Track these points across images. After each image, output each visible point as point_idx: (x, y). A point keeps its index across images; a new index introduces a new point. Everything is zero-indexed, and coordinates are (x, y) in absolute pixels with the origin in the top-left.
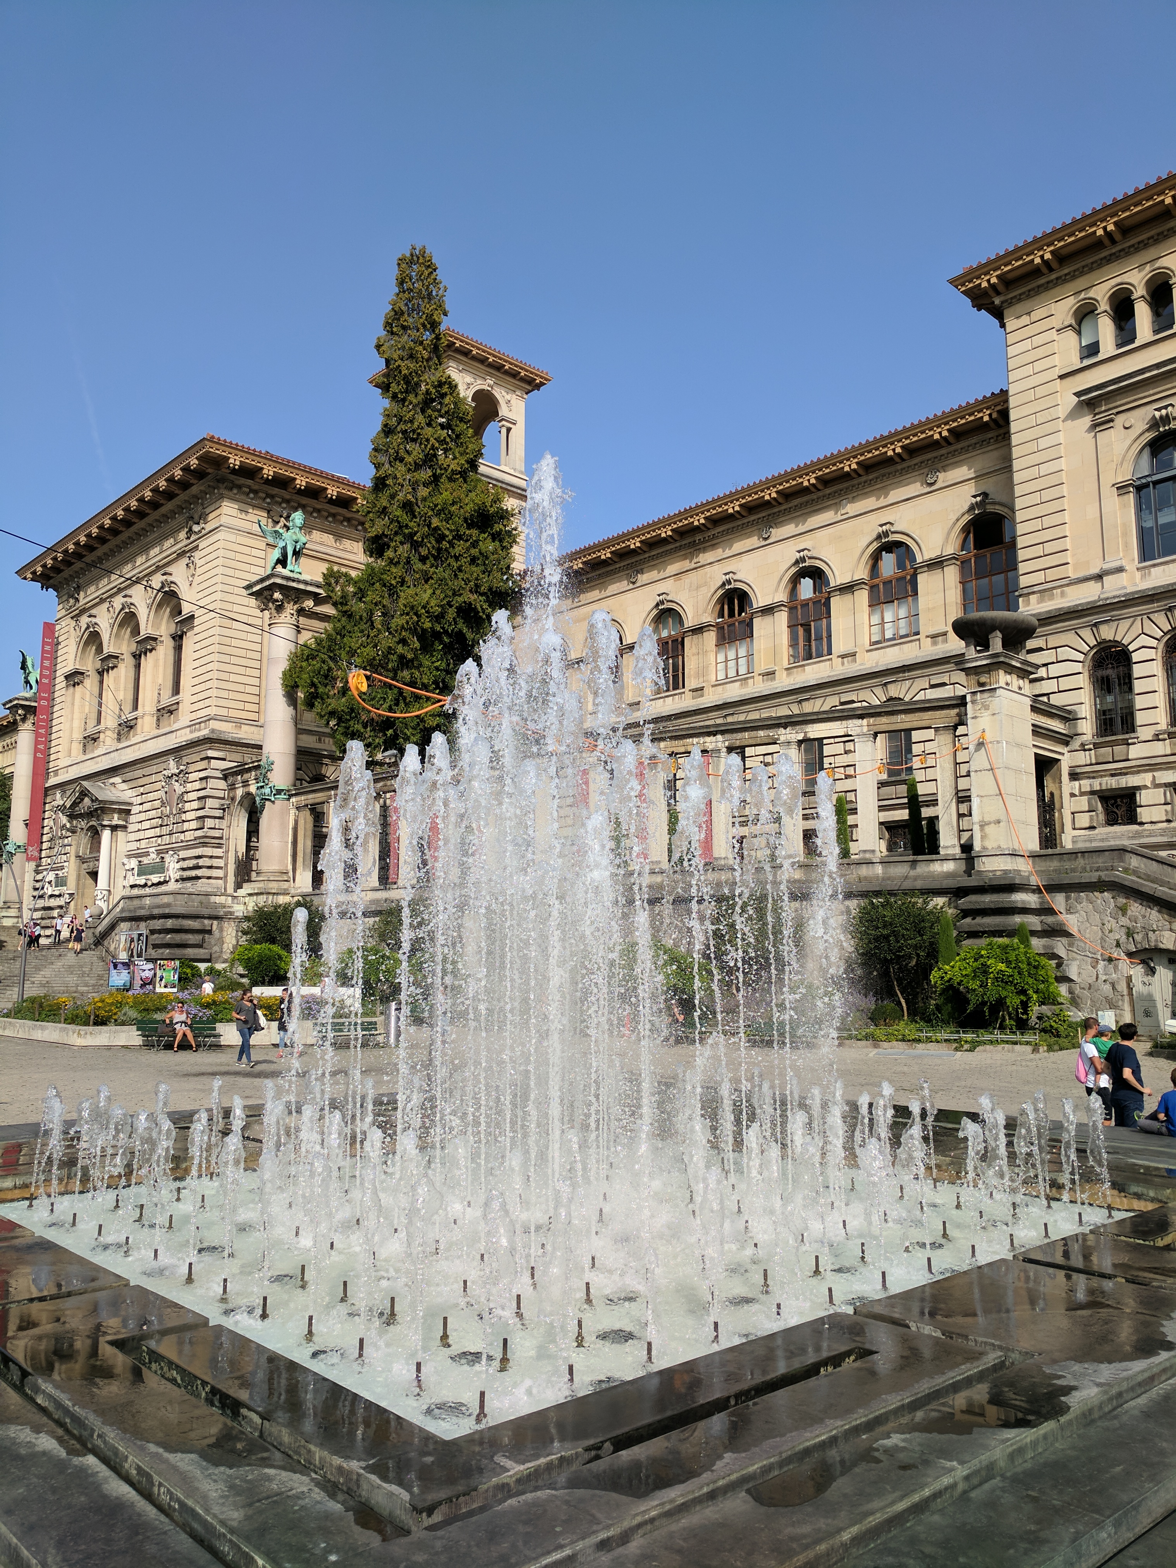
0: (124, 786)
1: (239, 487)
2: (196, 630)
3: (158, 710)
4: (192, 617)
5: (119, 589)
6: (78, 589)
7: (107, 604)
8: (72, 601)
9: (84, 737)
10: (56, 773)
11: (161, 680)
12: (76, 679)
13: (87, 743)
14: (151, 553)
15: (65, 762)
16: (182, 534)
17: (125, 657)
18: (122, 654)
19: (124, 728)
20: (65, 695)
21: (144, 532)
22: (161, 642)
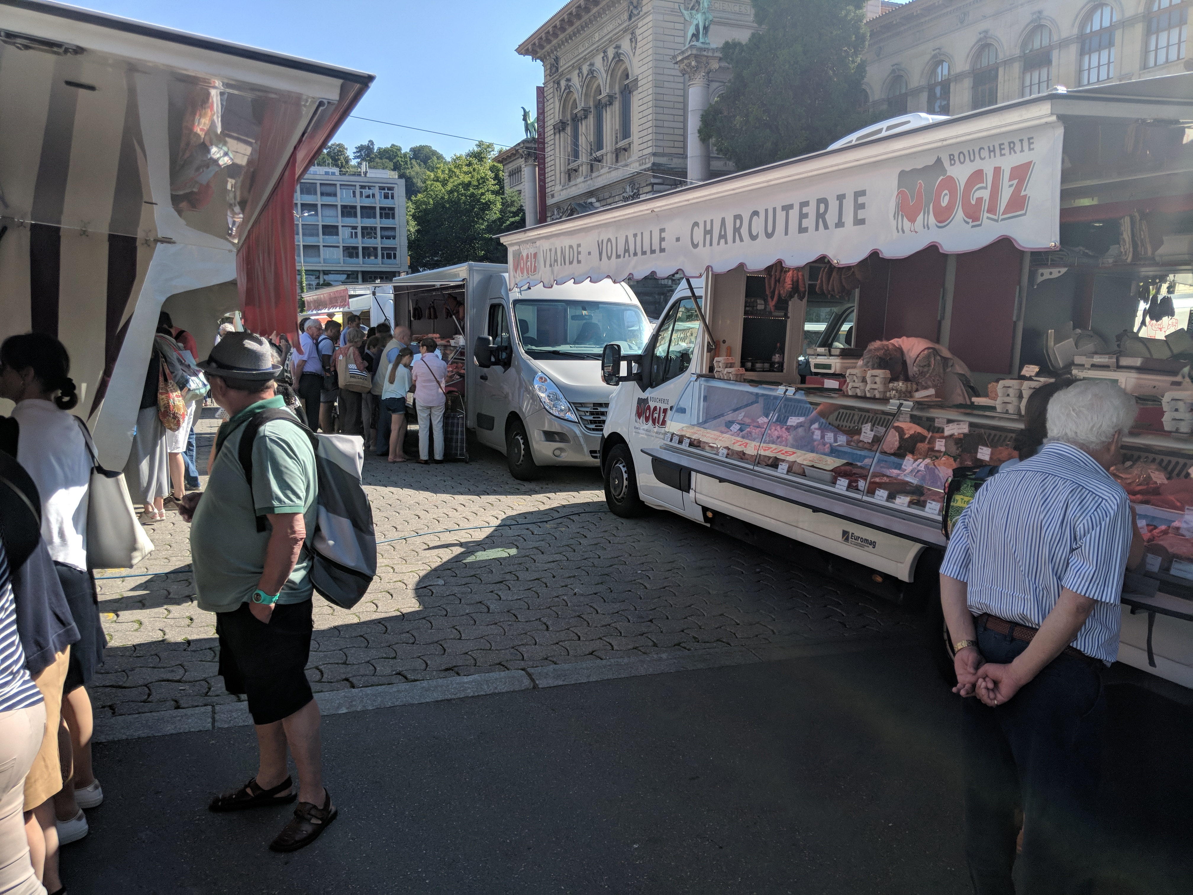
0: (598, 204)
2: (640, 90)
3: (616, 149)
4: (636, 80)
5: (585, 59)
6: (557, 60)
7: (577, 71)
8: (554, 69)
9: (569, 170)
10: (553, 196)
11: (617, 127)
12: (560, 127)
13: (571, 173)
14: (605, 31)
15: (558, 188)
16: (626, 16)
17: (592, 110)
18: (590, 108)
19: (595, 162)
20: (554, 139)
21: (600, 15)
22: (616, 98)
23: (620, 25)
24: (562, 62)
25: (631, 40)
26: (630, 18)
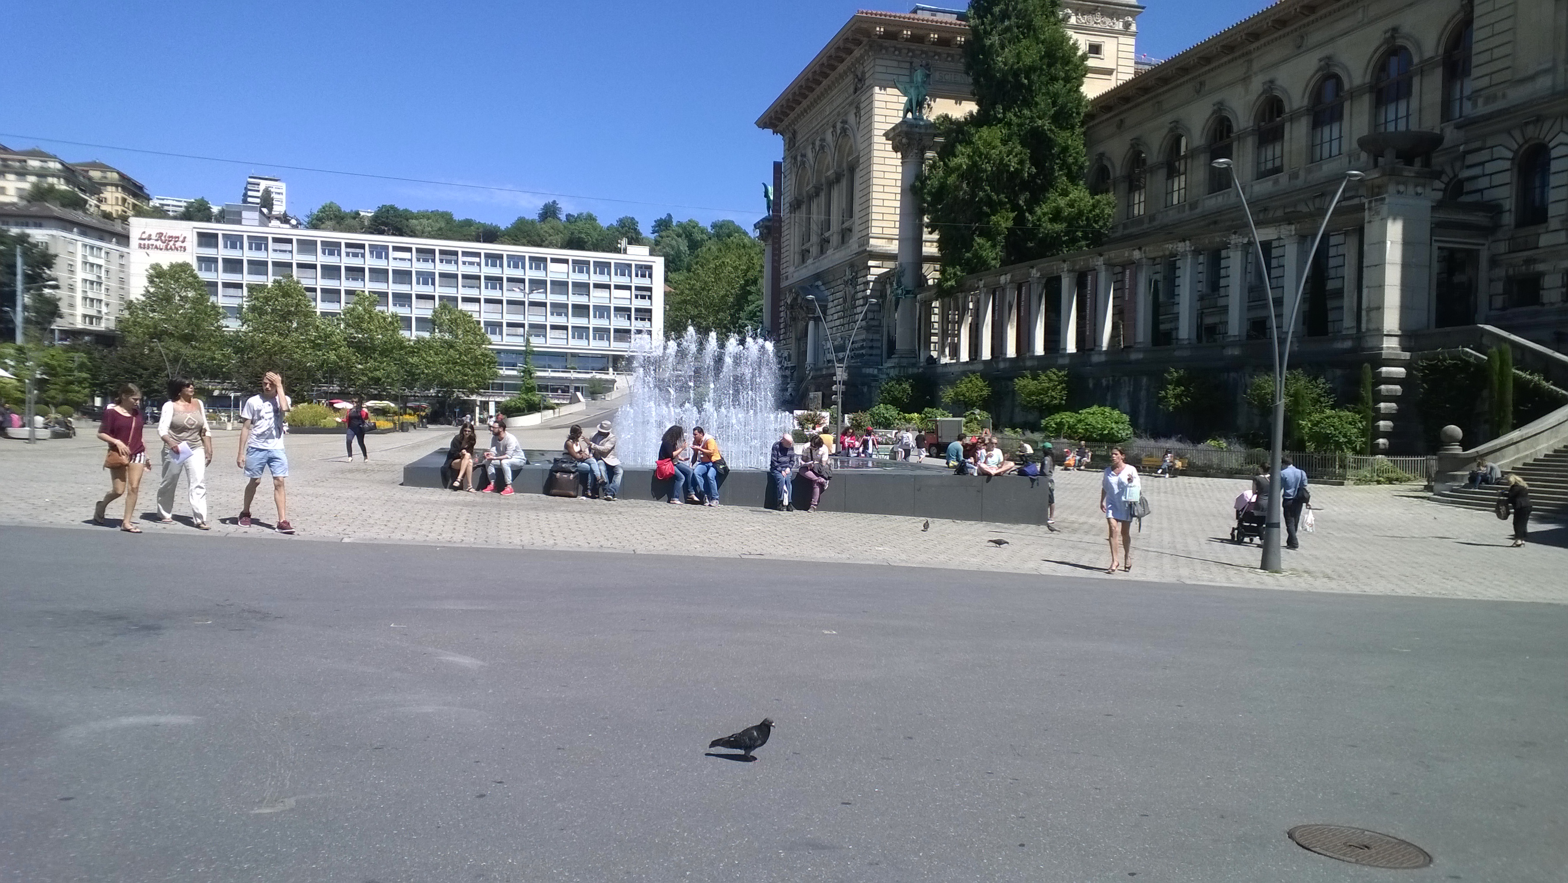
0: (823, 288)
1: (886, 49)
2: (861, 167)
3: (842, 230)
4: (858, 157)
5: (817, 132)
6: (794, 133)
7: (811, 146)
8: (792, 144)
9: (803, 250)
10: (787, 278)
11: (844, 206)
12: (796, 205)
13: (804, 255)
14: (835, 105)
15: (791, 269)
16: (852, 90)
17: (824, 187)
18: (822, 185)
19: (824, 243)
20: (790, 218)
21: (829, 88)
22: (844, 175)
23: (847, 98)
24: (799, 137)
25: (855, 114)
26: (855, 92)
